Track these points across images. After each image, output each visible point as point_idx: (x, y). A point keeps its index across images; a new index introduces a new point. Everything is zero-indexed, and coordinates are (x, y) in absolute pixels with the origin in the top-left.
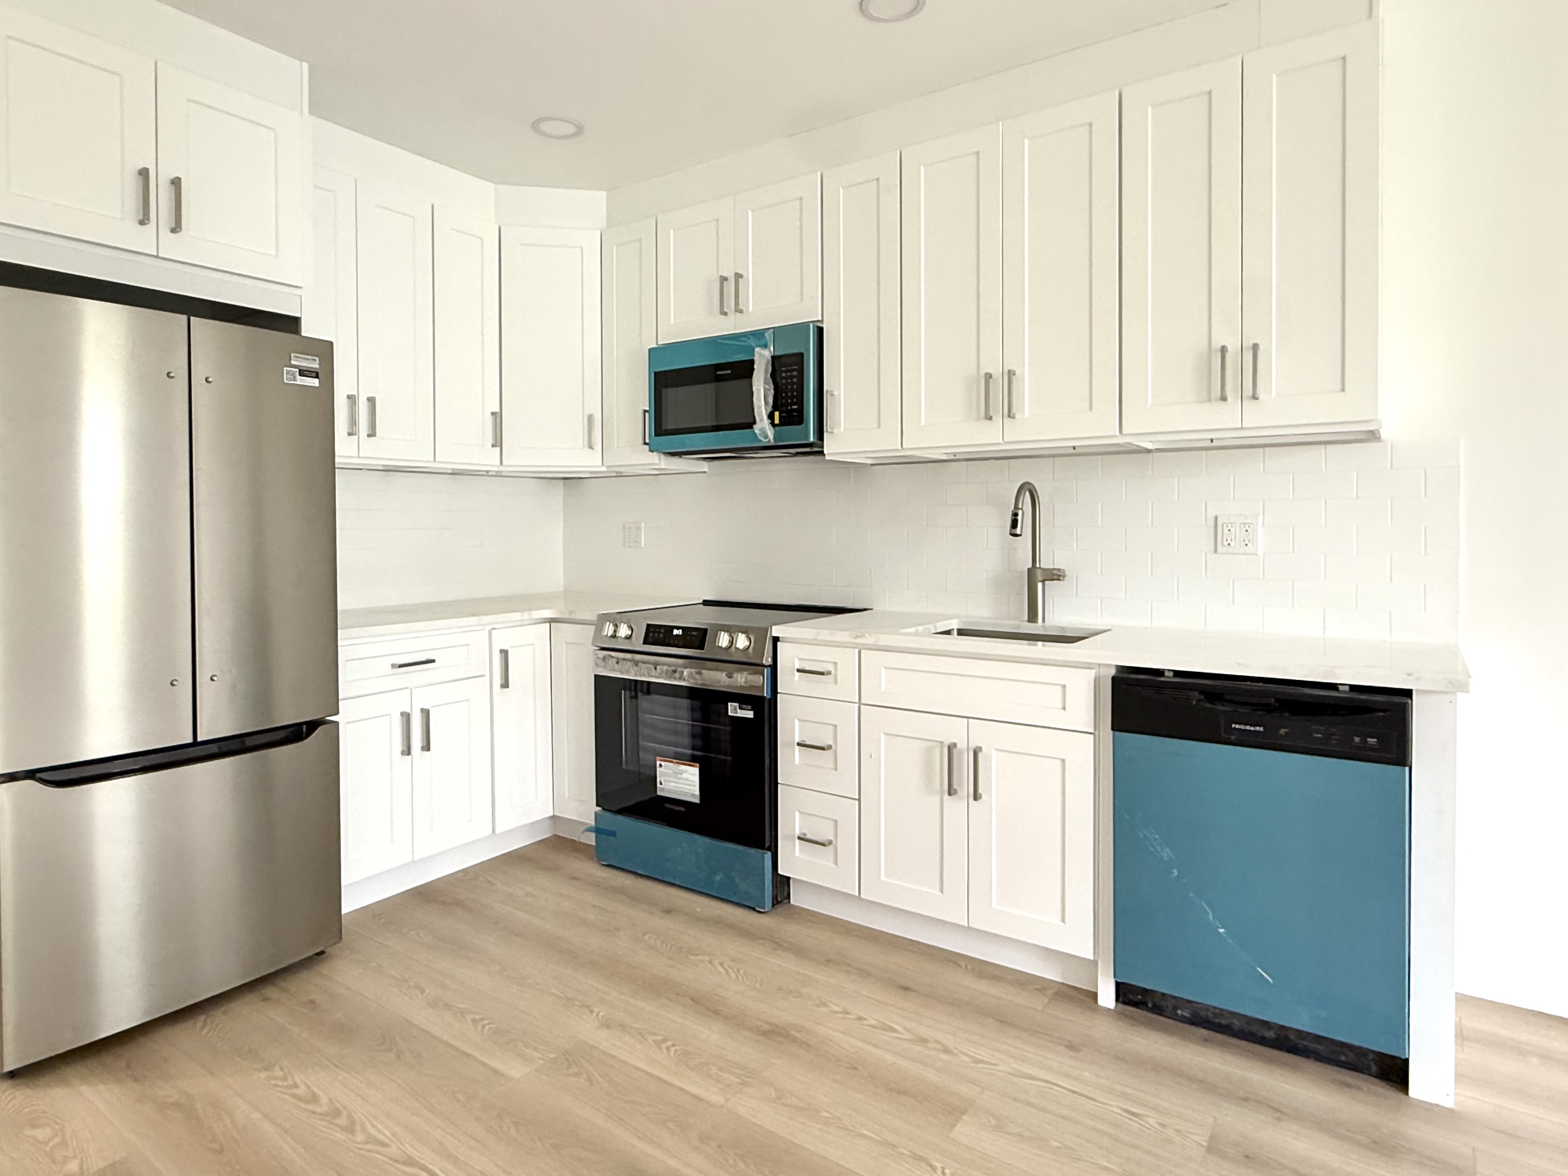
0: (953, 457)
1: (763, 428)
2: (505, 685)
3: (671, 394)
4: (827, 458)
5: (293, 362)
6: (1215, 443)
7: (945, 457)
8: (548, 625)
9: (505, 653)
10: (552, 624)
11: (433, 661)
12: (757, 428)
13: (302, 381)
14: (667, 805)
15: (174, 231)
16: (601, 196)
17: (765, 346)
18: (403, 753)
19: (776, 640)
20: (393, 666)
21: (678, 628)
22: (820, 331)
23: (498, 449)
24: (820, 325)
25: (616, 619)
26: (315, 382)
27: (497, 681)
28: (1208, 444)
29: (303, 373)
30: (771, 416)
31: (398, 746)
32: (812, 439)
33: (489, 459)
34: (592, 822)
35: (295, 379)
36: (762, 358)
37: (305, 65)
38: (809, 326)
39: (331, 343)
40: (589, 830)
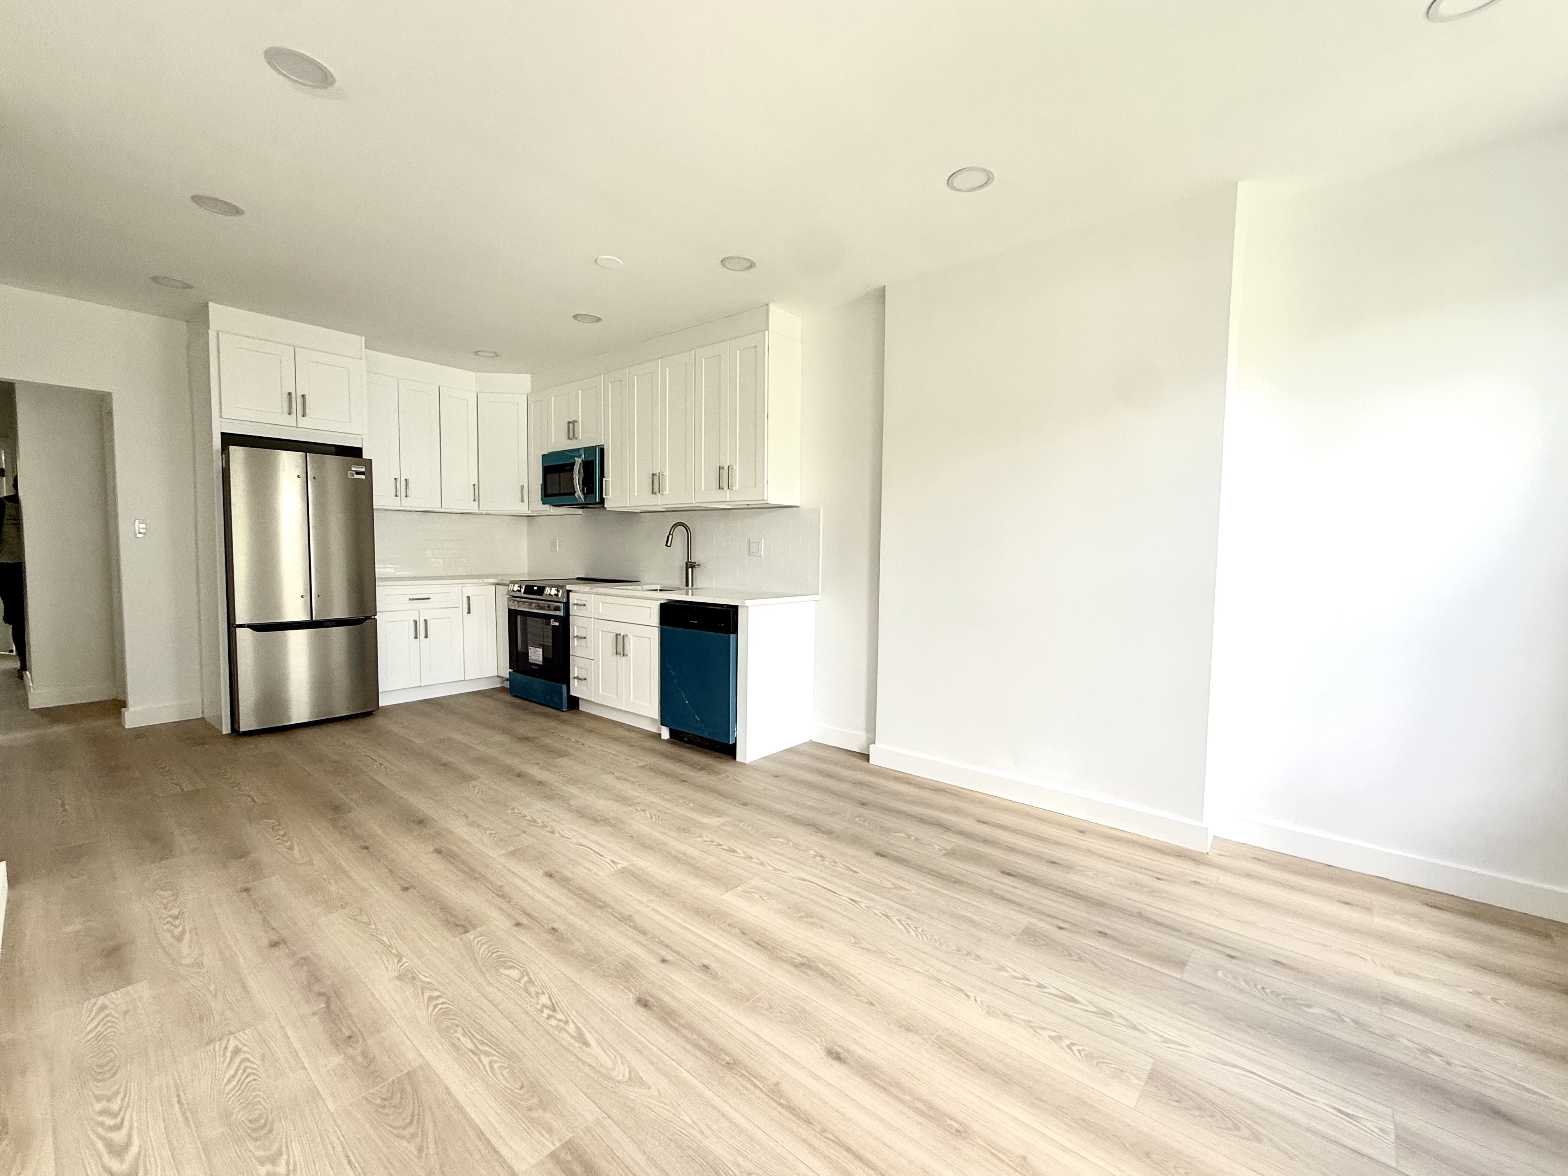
0: (666, 510)
1: (579, 493)
2: (469, 612)
3: (549, 476)
4: (607, 509)
5: (353, 469)
6: (750, 506)
7: (664, 510)
8: (494, 586)
9: (468, 598)
10: (497, 586)
11: (429, 598)
12: (576, 495)
13: (356, 476)
14: (532, 667)
15: (303, 416)
16: (528, 377)
17: (580, 456)
18: (415, 638)
19: (569, 591)
20: (410, 599)
21: (536, 586)
22: (602, 450)
23: (476, 502)
24: (602, 447)
25: (514, 583)
26: (363, 477)
27: (466, 610)
28: (747, 506)
29: (358, 473)
30: (583, 490)
31: (413, 635)
32: (597, 501)
33: (473, 507)
34: (508, 676)
35: (354, 476)
36: (578, 461)
37: (363, 338)
38: (596, 448)
39: (371, 460)
40: (507, 680)
